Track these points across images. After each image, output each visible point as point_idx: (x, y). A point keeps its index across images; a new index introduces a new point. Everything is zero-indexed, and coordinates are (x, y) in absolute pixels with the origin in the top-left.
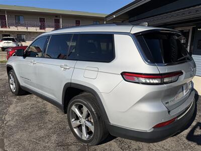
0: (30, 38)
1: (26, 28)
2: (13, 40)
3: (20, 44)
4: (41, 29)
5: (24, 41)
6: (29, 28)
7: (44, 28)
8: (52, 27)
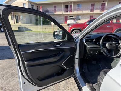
0: (84, 17)
1: (82, 11)
2: (74, 19)
3: (77, 22)
4: (91, 11)
5: (79, 20)
6: (84, 11)
7: (93, 11)
8: (99, 9)
